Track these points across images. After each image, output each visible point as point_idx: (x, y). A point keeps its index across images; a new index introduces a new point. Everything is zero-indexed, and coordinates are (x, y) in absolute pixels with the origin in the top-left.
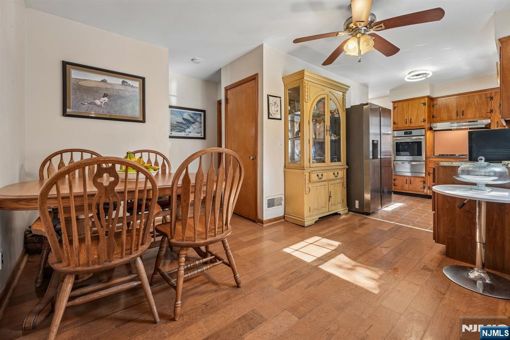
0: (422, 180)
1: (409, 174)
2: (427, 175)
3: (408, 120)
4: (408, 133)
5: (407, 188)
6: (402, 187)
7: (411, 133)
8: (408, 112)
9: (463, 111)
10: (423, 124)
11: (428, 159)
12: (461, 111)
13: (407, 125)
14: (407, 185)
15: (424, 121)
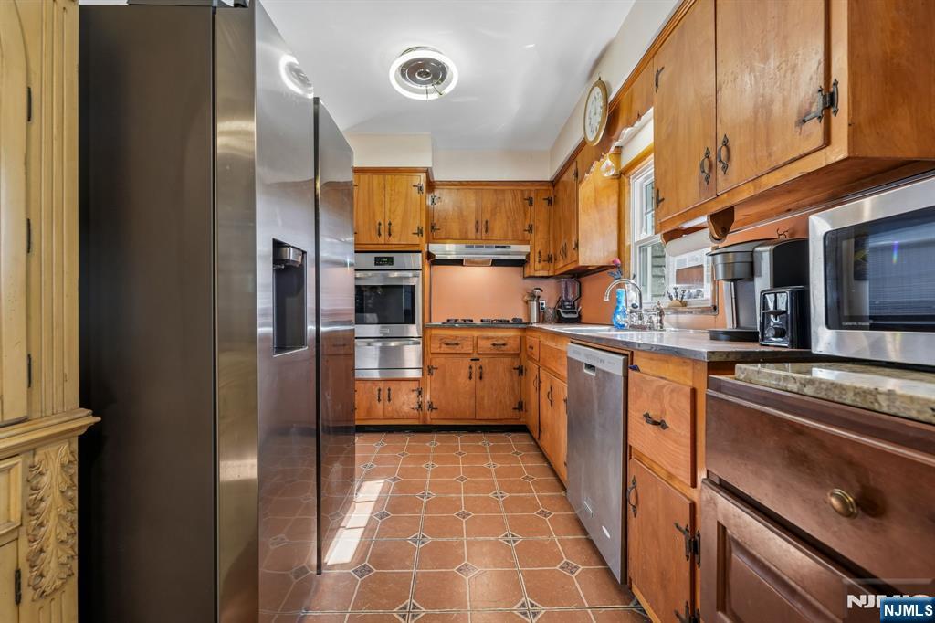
0: (414, 385)
1: (376, 375)
2: (426, 372)
3: (382, 226)
4: (384, 261)
5: (381, 413)
6: (369, 410)
7: (390, 261)
8: (383, 204)
9: (487, 222)
10: (416, 239)
11: (428, 331)
12: (484, 223)
13: (381, 240)
14: (380, 406)
15: (420, 232)
